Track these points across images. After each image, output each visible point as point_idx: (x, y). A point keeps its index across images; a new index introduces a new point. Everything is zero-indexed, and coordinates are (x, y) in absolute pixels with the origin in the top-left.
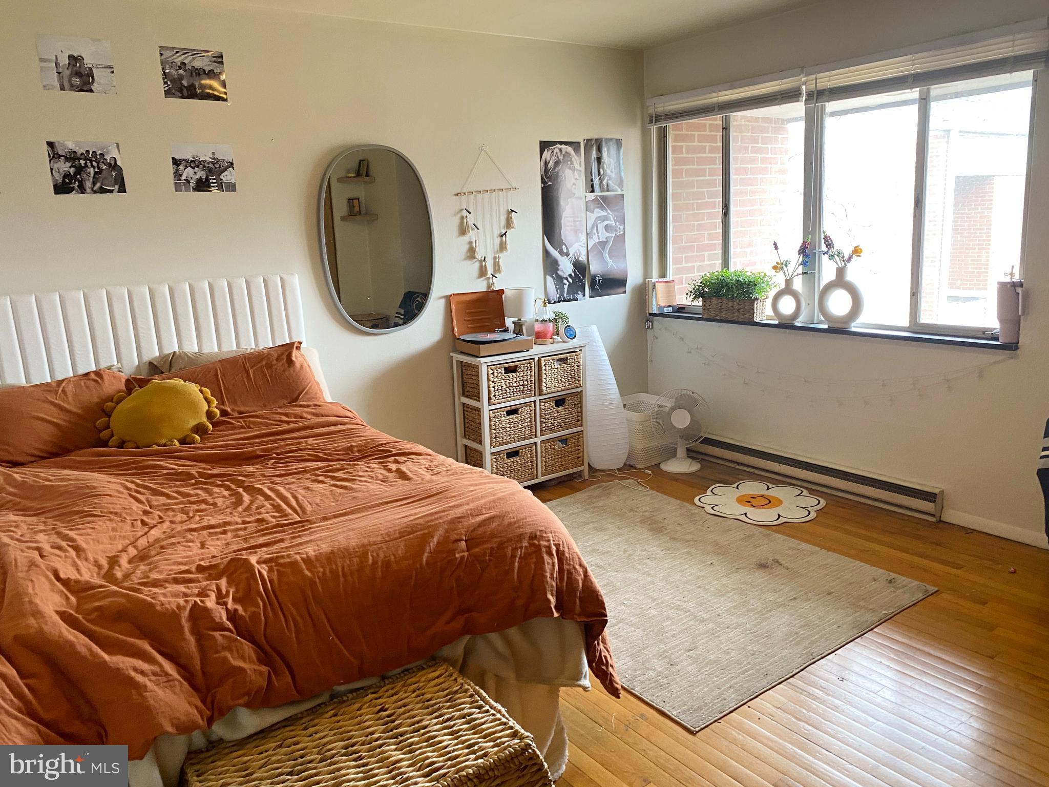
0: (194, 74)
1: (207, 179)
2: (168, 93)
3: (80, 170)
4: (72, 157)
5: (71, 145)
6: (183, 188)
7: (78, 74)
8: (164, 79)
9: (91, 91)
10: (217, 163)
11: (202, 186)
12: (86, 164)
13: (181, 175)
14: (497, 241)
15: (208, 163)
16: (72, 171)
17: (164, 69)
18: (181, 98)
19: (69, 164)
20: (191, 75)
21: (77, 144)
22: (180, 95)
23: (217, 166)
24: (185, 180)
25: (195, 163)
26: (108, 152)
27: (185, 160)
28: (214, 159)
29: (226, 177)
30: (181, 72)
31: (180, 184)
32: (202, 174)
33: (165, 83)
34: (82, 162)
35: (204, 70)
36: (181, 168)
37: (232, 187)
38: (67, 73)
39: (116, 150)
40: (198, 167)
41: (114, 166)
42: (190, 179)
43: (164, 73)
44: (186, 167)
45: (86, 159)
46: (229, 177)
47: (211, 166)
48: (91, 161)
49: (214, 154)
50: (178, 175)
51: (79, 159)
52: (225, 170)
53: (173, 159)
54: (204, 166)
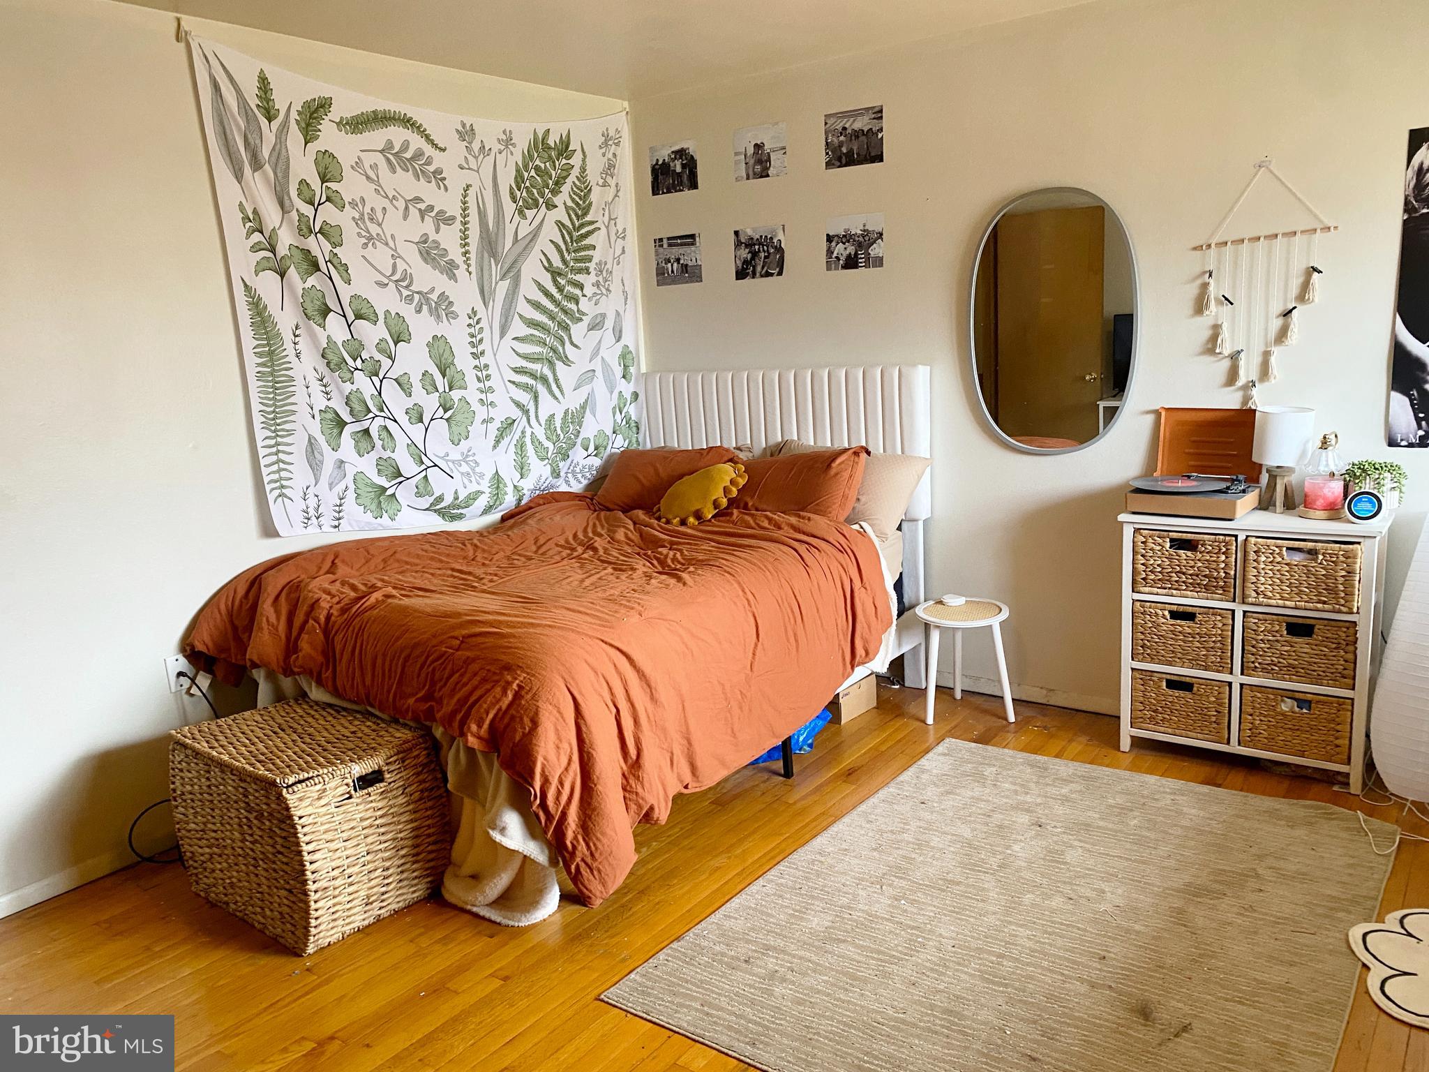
0: (853, 138)
1: (856, 254)
2: (829, 165)
3: (755, 254)
4: (750, 244)
5: (750, 232)
6: (833, 266)
7: (759, 162)
8: (826, 149)
9: (768, 176)
10: (867, 235)
11: (851, 263)
12: (759, 249)
13: (833, 253)
14: (1277, 323)
15: (858, 237)
16: (749, 256)
17: (826, 139)
18: (839, 167)
19: (747, 250)
20: (851, 140)
21: (754, 230)
22: (839, 164)
23: (867, 238)
24: (836, 257)
25: (846, 238)
26: (775, 236)
27: (837, 236)
28: (864, 231)
29: (875, 250)
30: (842, 138)
31: (832, 262)
32: (851, 249)
33: (827, 154)
34: (757, 247)
35: (863, 131)
36: (833, 244)
37: (879, 262)
38: (752, 162)
39: (782, 232)
40: (848, 241)
41: (780, 250)
42: (840, 256)
43: (827, 143)
44: (838, 243)
45: (759, 245)
46: (877, 251)
47: (861, 239)
48: (763, 245)
49: (864, 226)
50: (830, 252)
51: (755, 245)
52: (875, 242)
53: (828, 235)
54: (854, 241)
